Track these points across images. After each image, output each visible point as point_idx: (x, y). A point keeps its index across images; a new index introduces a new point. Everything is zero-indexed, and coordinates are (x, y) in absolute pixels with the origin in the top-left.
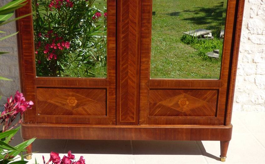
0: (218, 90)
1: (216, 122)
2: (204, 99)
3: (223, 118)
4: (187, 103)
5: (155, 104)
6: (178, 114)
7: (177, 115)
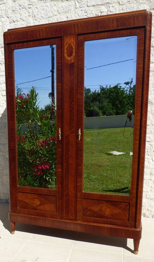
0: (129, 203)
1: (129, 225)
2: (120, 208)
3: (134, 223)
4: (108, 210)
5: (87, 208)
6: (102, 217)
7: (101, 217)
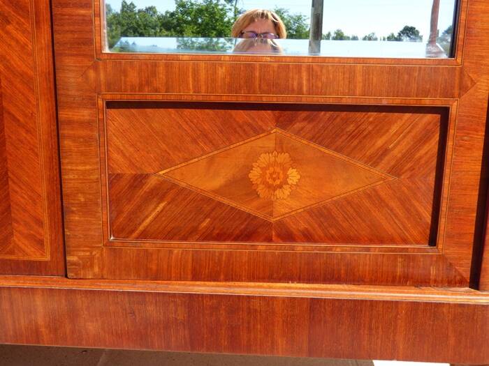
0: (444, 112)
1: (433, 271)
2: (375, 160)
3: (468, 253)
4: (294, 176)
5: (139, 180)
6: (250, 231)
7: (248, 235)
